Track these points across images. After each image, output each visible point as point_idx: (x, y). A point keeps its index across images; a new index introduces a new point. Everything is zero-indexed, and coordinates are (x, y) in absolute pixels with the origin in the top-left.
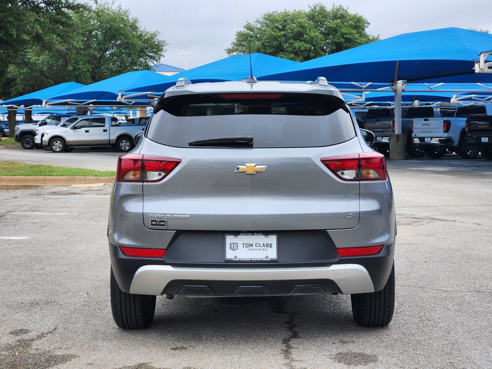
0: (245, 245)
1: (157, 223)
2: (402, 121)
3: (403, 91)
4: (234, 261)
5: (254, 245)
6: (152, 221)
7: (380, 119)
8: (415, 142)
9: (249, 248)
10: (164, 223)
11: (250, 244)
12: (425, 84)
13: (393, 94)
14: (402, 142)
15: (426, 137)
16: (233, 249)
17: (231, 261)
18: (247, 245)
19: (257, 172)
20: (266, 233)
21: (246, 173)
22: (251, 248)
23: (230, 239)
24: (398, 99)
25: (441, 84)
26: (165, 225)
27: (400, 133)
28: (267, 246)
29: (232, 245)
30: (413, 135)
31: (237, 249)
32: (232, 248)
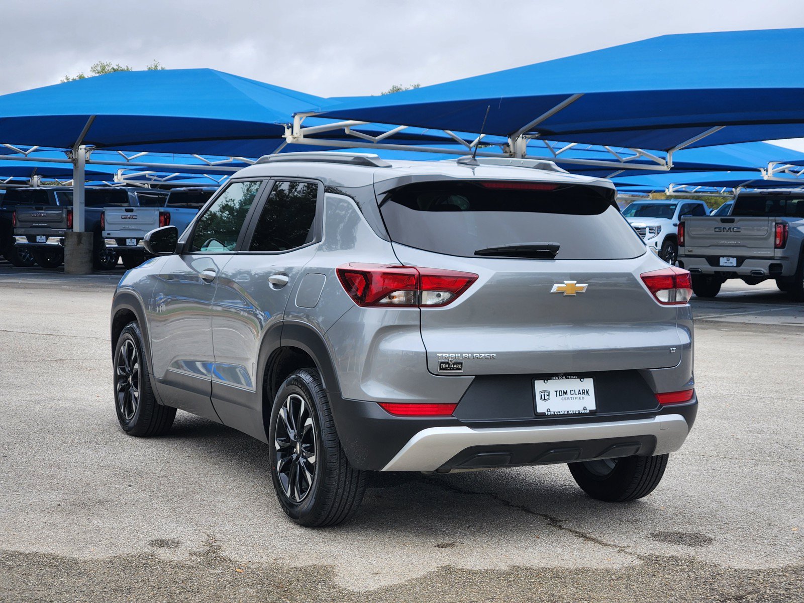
0: (558, 392)
1: (449, 366)
2: (86, 211)
3: (87, 162)
4: (548, 415)
5: (569, 392)
6: (441, 363)
7: (44, 207)
8: (107, 246)
9: (563, 396)
10: (459, 366)
11: (564, 391)
12: (120, 152)
13: (70, 166)
14: (86, 245)
15: (128, 238)
16: (545, 399)
17: (543, 415)
18: (561, 392)
19: (577, 293)
20: (582, 376)
21: (565, 294)
22: (566, 396)
23: (539, 386)
24: (79, 175)
25: (143, 153)
26: (460, 369)
27: (83, 230)
28: (583, 393)
29: (543, 394)
30: (104, 234)
31: (549, 399)
32: (543, 398)
